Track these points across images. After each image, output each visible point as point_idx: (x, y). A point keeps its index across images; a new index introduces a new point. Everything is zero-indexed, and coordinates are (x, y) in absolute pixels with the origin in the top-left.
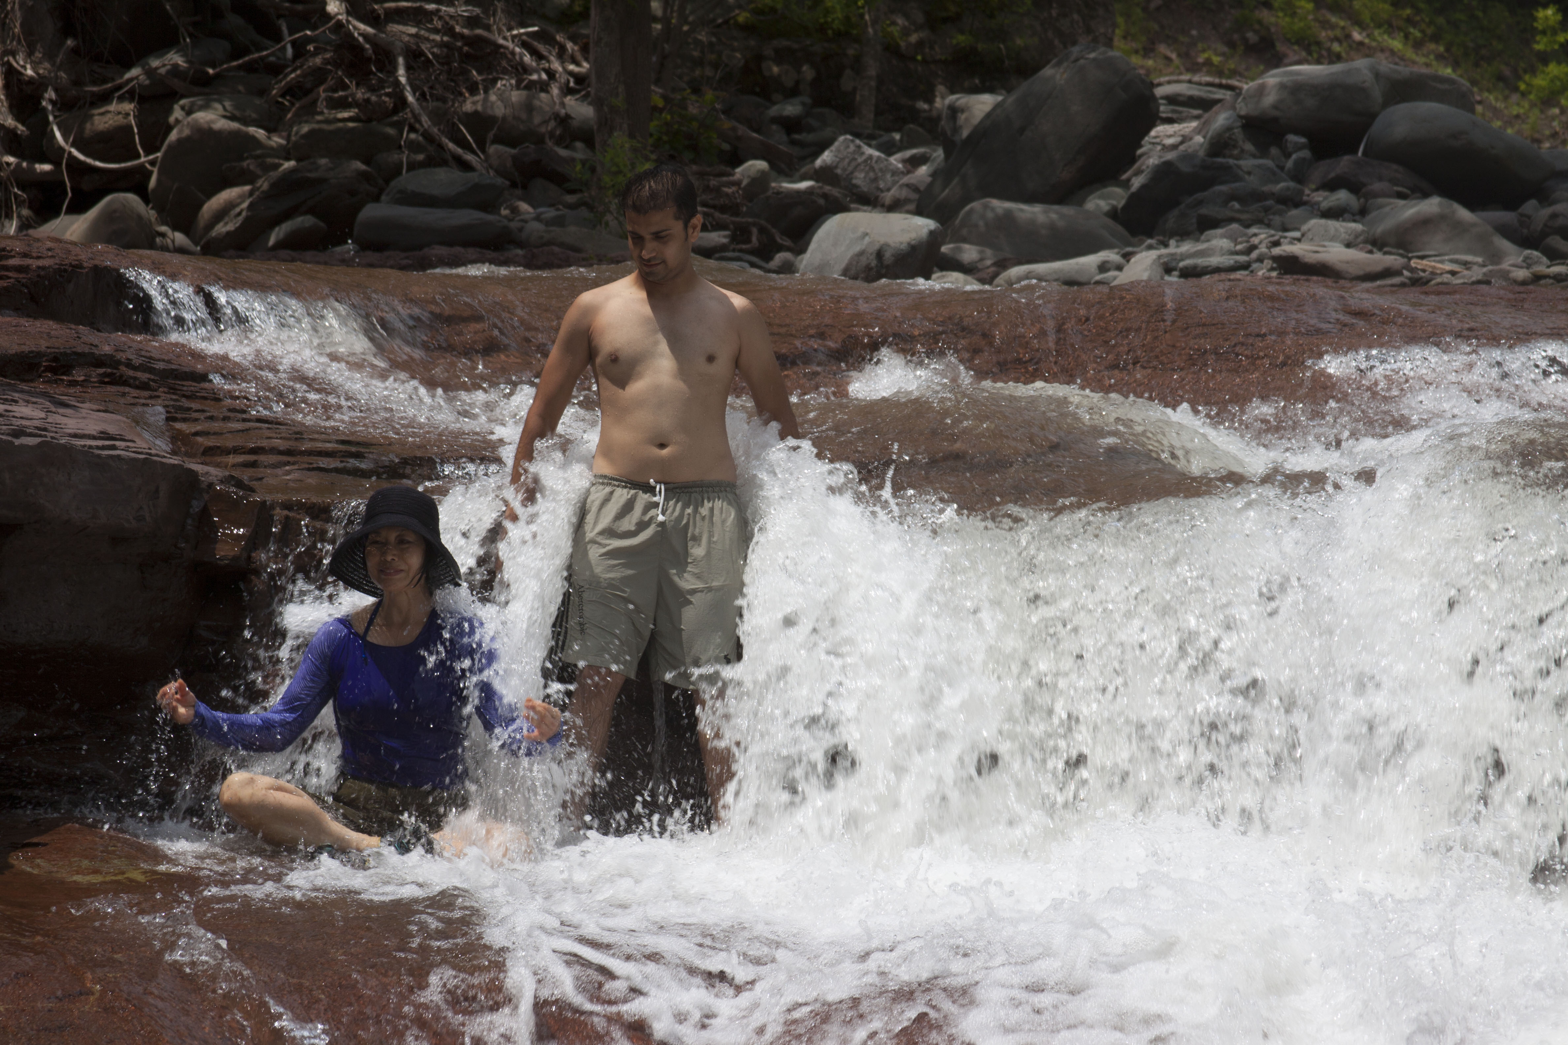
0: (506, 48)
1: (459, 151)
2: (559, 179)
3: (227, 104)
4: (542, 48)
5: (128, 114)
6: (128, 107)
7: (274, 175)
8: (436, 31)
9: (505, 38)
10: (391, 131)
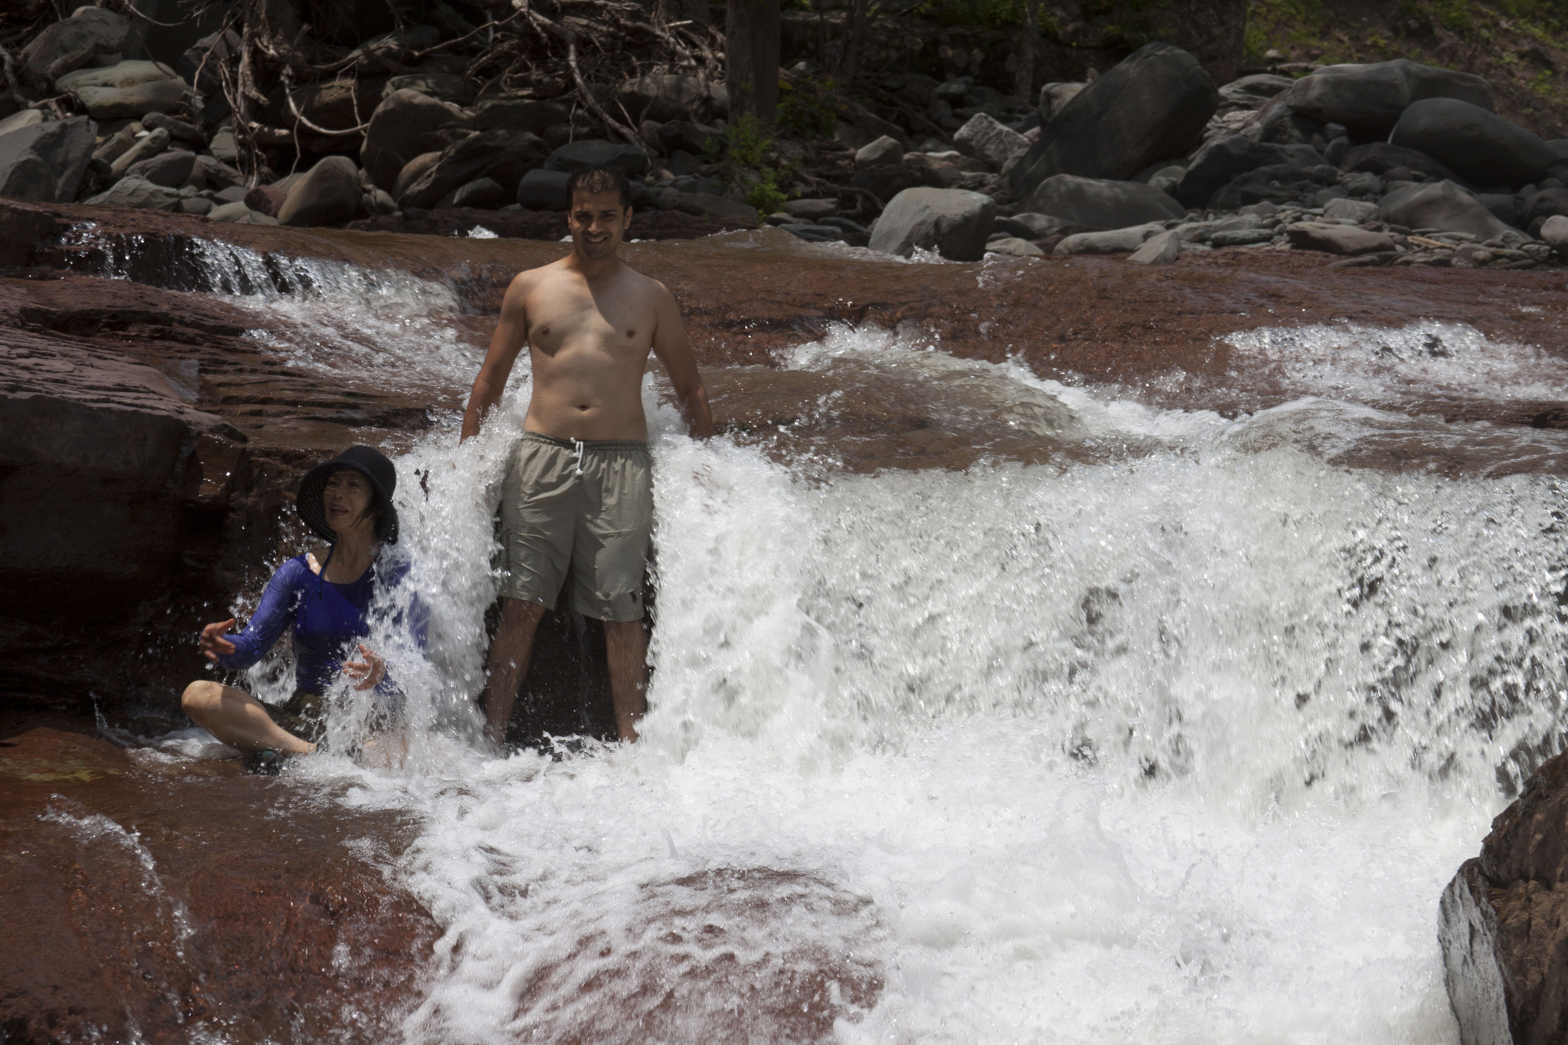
0: (662, 38)
1: (617, 125)
2: (694, 150)
3: (430, 82)
4: (695, 38)
5: (349, 89)
6: (350, 82)
7: (460, 143)
8: (604, 23)
9: (663, 30)
10: (560, 107)
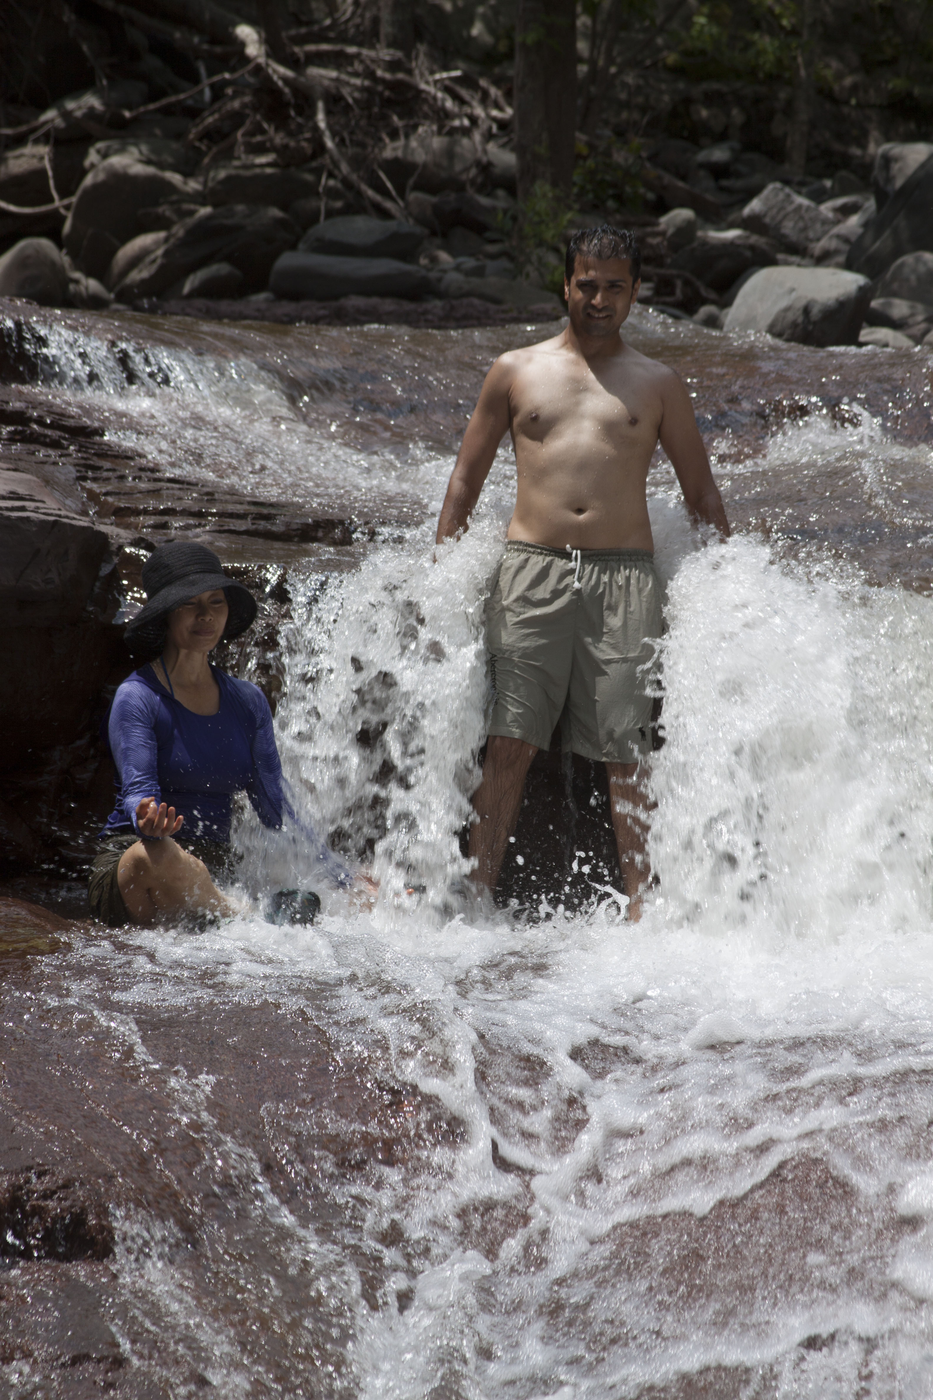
0: (428, 93)
1: (378, 198)
2: (479, 228)
3: (144, 148)
4: (464, 93)
5: (41, 158)
6: (44, 150)
7: (190, 221)
8: (356, 74)
9: (427, 83)
10: (309, 177)
